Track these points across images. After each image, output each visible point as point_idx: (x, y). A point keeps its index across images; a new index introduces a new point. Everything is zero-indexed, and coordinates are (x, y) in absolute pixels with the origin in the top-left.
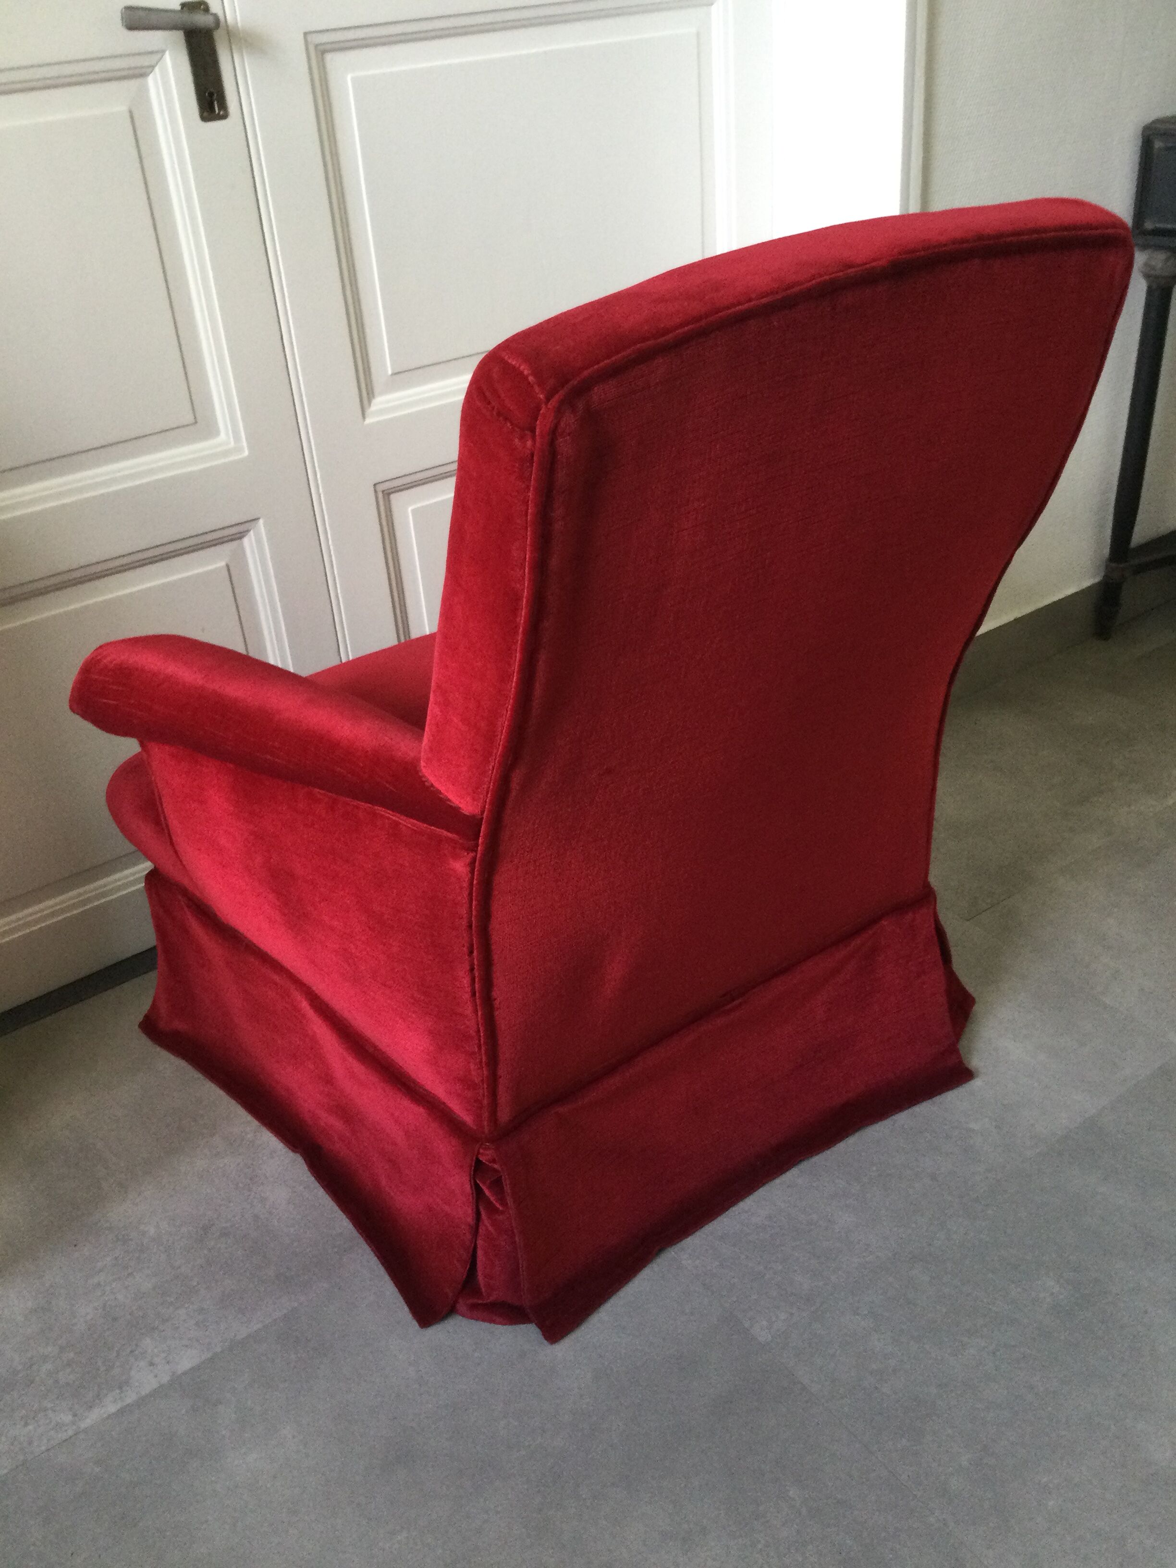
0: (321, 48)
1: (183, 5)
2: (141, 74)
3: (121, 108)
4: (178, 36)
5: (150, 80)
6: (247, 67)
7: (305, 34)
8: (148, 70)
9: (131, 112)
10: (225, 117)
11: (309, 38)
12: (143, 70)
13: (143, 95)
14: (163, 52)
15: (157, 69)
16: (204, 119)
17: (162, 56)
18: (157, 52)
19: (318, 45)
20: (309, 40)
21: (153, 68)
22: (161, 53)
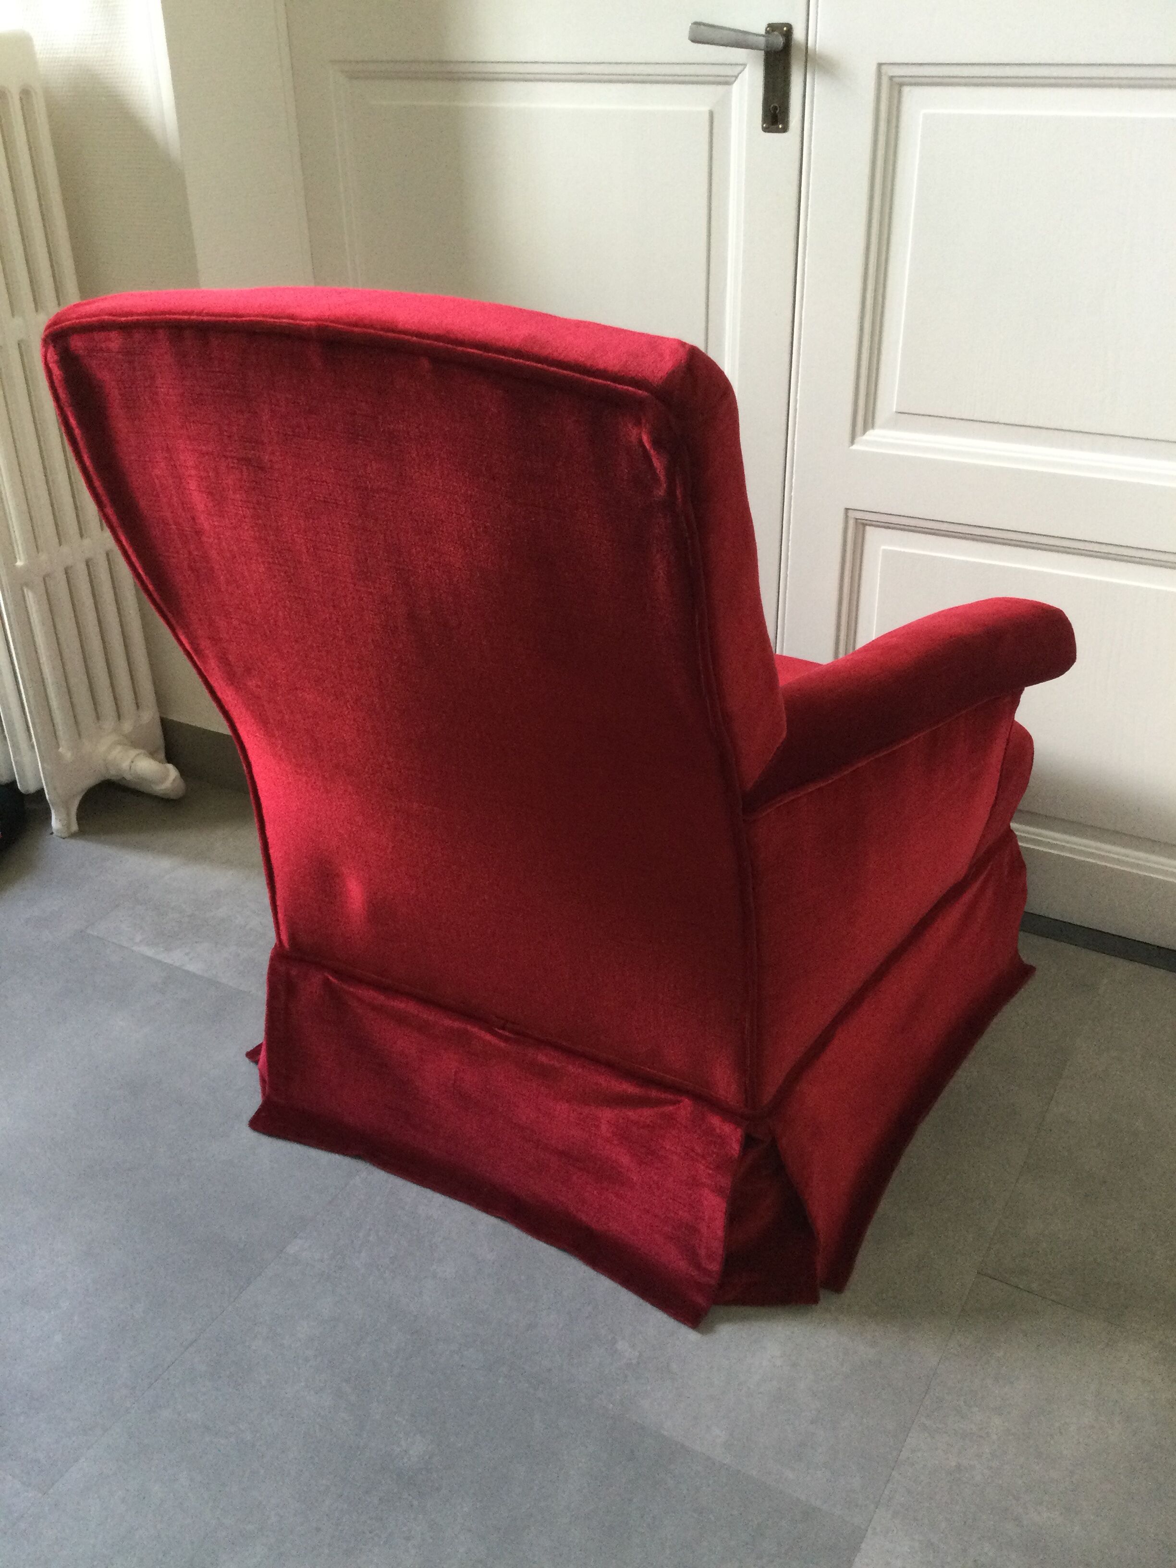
0: (895, 79)
1: (766, 26)
2: (727, 82)
3: (705, 109)
4: (759, 55)
5: (734, 86)
7: (880, 65)
8: (734, 78)
9: (711, 114)
10: (785, 130)
11: (884, 69)
12: (728, 79)
13: (725, 102)
14: (745, 65)
15: (739, 79)
16: (766, 130)
17: (744, 68)
18: (741, 65)
19: (892, 77)
20: (883, 71)
21: (737, 77)
22: (742, 67)
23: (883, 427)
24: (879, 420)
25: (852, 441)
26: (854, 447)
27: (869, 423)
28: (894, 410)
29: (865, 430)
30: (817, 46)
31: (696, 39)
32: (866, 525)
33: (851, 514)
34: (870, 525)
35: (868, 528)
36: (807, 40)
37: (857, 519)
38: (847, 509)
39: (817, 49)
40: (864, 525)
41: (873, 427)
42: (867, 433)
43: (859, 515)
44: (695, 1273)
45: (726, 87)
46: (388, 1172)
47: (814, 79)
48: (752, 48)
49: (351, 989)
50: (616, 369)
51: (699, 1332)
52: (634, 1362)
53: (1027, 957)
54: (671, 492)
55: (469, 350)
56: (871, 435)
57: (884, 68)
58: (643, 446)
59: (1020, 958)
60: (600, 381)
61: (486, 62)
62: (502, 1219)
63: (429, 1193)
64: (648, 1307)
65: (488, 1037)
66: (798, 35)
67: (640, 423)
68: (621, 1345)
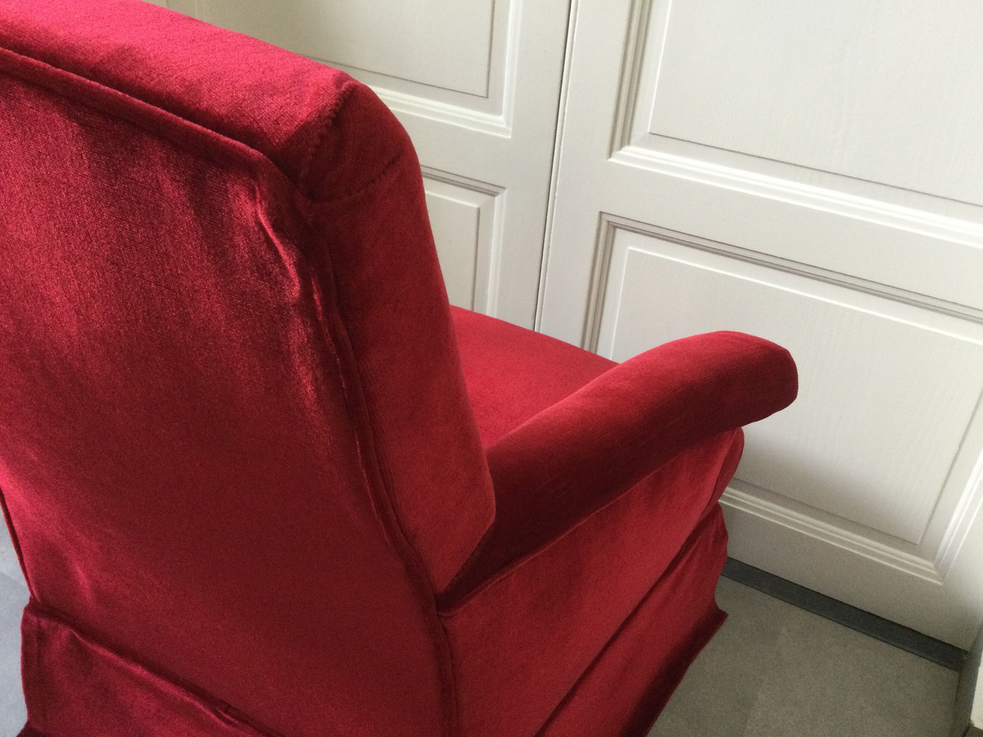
23: (638, 145)
24: (633, 140)
25: (610, 154)
26: (611, 160)
27: (625, 140)
28: (648, 131)
29: (622, 145)
32: (617, 227)
33: (605, 217)
34: (620, 228)
35: (619, 232)
37: (609, 222)
38: (601, 213)
40: (615, 227)
41: (629, 143)
42: (623, 149)
43: (611, 219)
50: (223, 111)
53: (722, 604)
54: (306, 293)
55: (32, 60)
56: (627, 151)
58: (262, 228)
59: (716, 606)
60: (199, 127)
67: (255, 198)
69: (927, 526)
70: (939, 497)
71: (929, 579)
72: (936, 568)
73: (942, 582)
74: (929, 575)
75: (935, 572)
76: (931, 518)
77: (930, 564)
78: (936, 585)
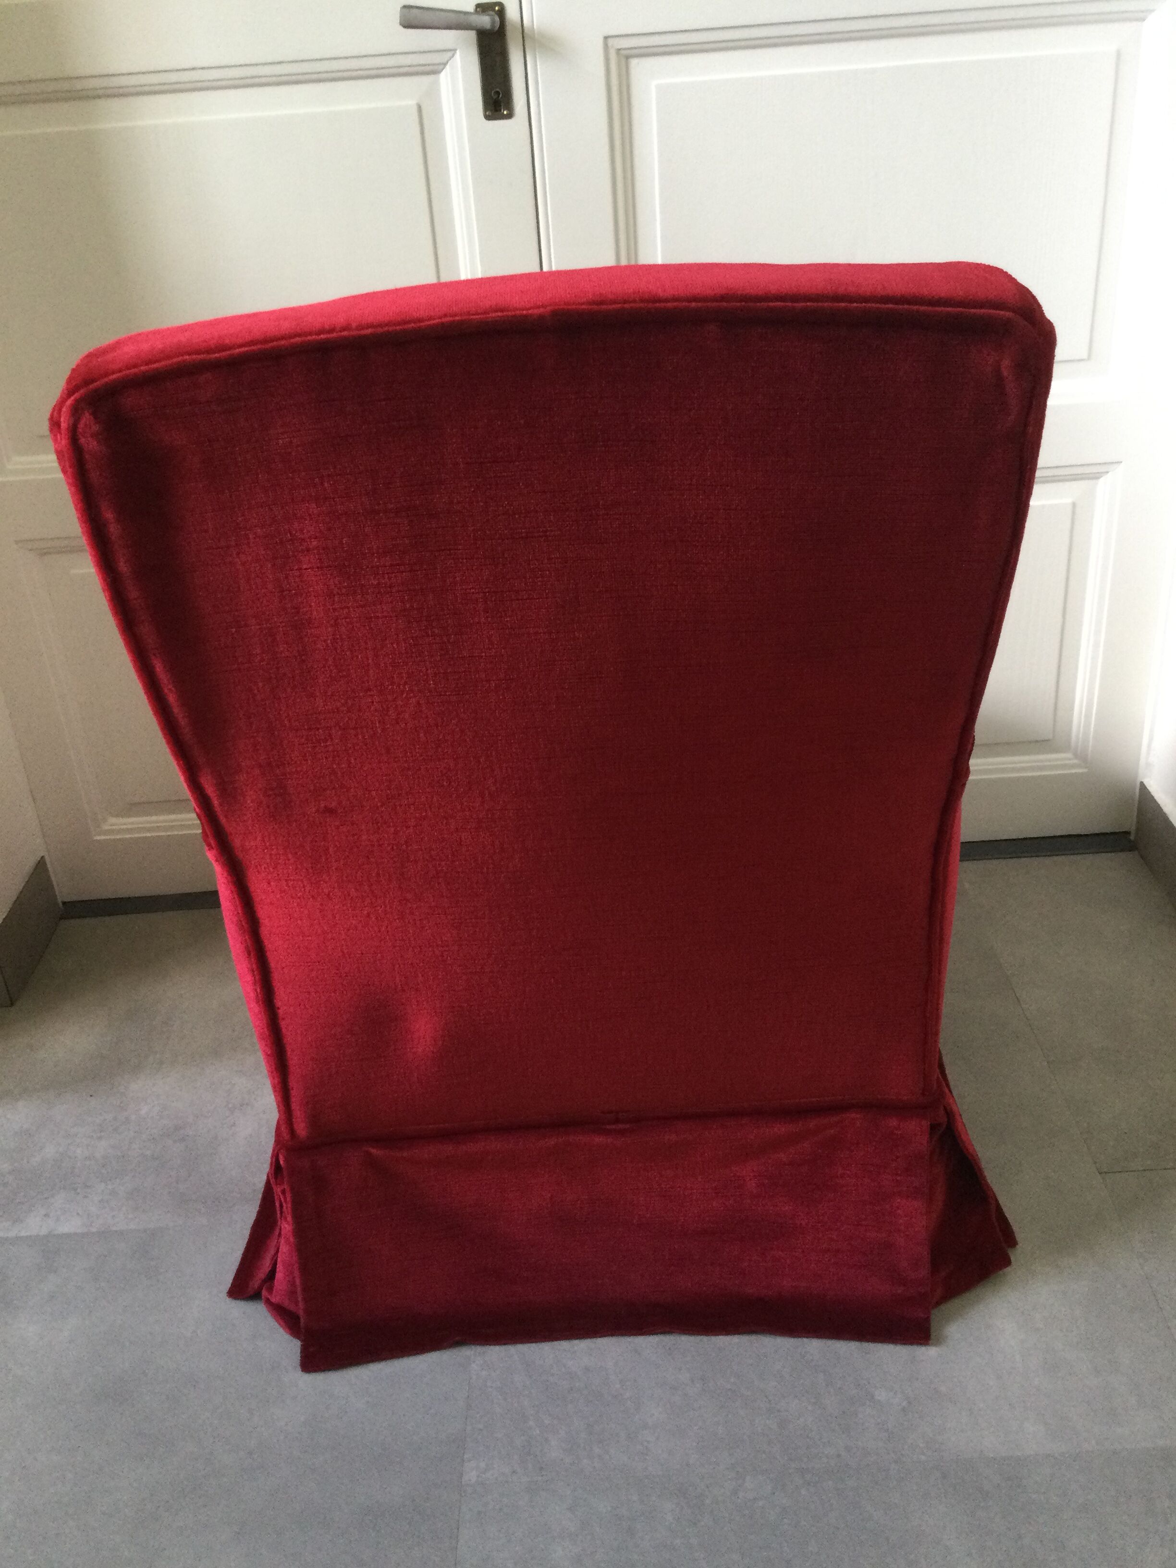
0: (623, 52)
1: (478, 6)
2: (434, 71)
3: (412, 103)
4: (472, 35)
5: (443, 75)
6: (538, 67)
7: (606, 38)
8: (441, 67)
9: (419, 108)
10: (510, 116)
12: (436, 67)
13: (433, 93)
14: (455, 50)
15: (448, 67)
16: (488, 118)
17: (454, 55)
18: (450, 50)
19: (619, 50)
20: (610, 44)
21: (445, 64)
22: (453, 52)
30: (535, 24)
31: (408, 24)
36: (522, 18)
39: (535, 27)
44: (900, 1290)
45: (431, 78)
46: (505, 1344)
47: (535, 62)
48: (467, 29)
49: (405, 1154)
51: (933, 1345)
52: (905, 1404)
57: (610, 42)
61: (113, 75)
62: (664, 1333)
63: (564, 1345)
64: (871, 1346)
65: (599, 1140)
66: (512, 13)
68: (881, 1395)
69: (1055, 721)
70: (1058, 682)
71: (1073, 771)
72: (1076, 756)
73: (1086, 768)
74: (1073, 766)
75: (1075, 761)
76: (1056, 704)
77: (1069, 755)
78: (1082, 774)
